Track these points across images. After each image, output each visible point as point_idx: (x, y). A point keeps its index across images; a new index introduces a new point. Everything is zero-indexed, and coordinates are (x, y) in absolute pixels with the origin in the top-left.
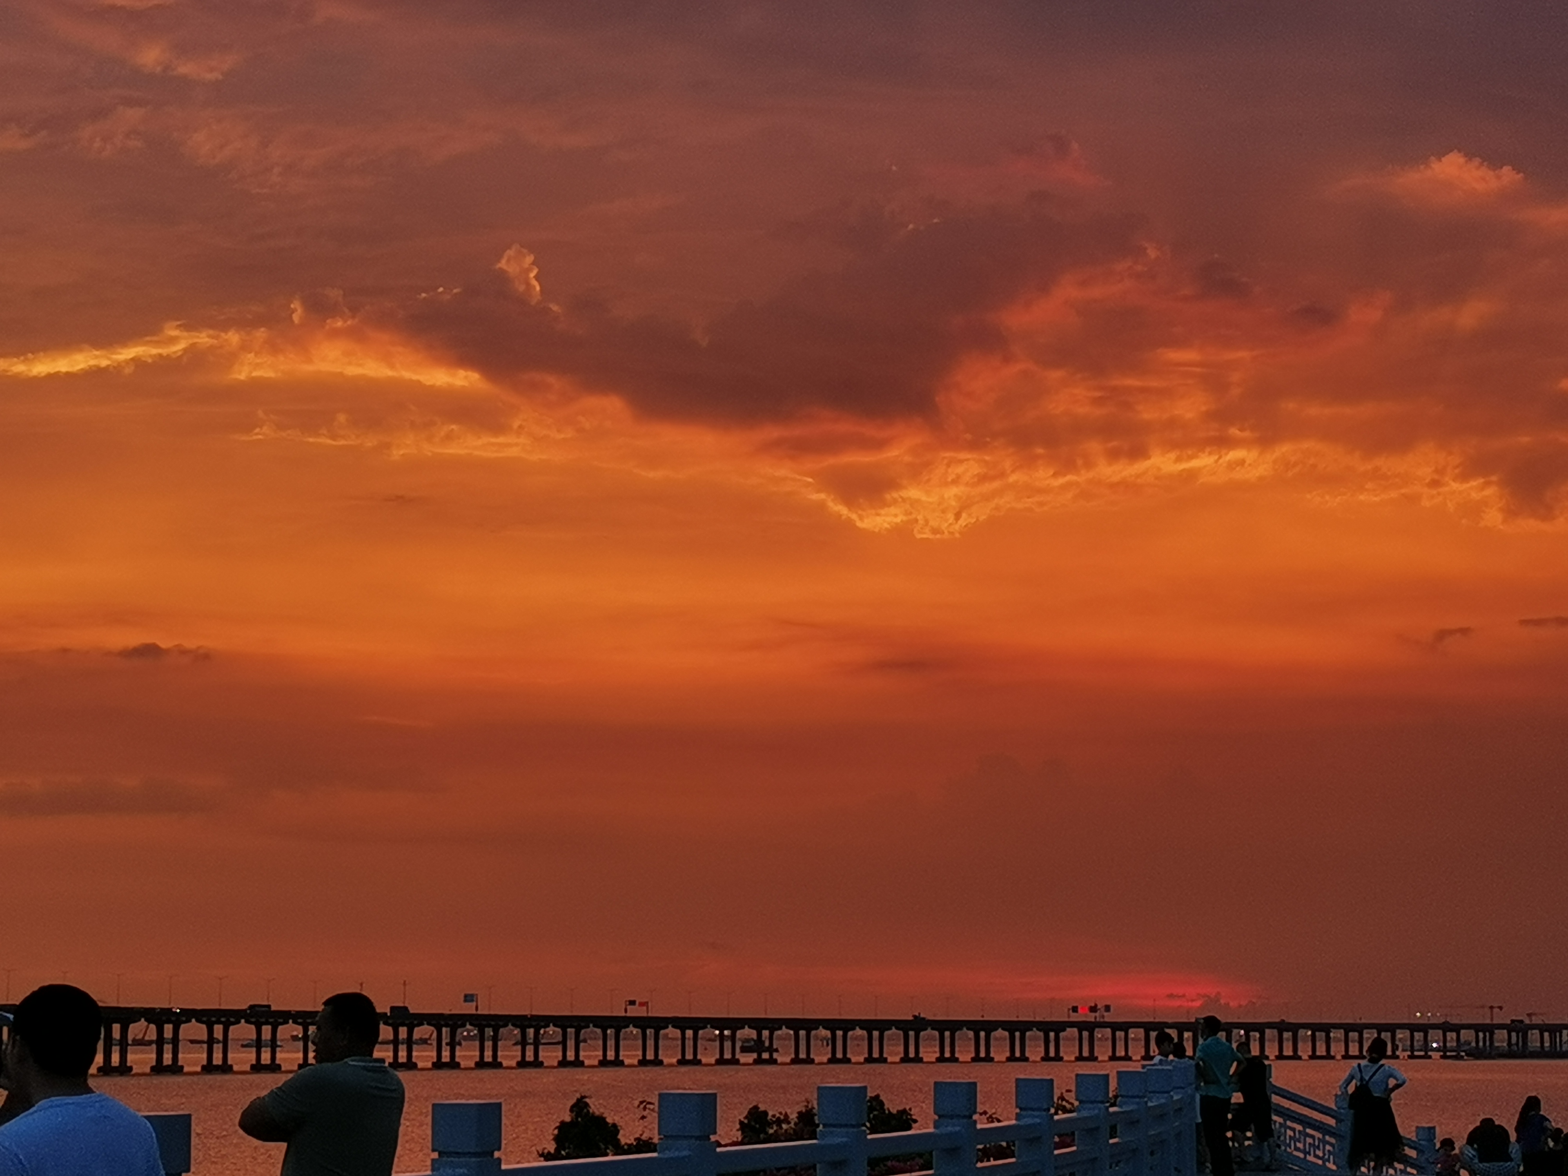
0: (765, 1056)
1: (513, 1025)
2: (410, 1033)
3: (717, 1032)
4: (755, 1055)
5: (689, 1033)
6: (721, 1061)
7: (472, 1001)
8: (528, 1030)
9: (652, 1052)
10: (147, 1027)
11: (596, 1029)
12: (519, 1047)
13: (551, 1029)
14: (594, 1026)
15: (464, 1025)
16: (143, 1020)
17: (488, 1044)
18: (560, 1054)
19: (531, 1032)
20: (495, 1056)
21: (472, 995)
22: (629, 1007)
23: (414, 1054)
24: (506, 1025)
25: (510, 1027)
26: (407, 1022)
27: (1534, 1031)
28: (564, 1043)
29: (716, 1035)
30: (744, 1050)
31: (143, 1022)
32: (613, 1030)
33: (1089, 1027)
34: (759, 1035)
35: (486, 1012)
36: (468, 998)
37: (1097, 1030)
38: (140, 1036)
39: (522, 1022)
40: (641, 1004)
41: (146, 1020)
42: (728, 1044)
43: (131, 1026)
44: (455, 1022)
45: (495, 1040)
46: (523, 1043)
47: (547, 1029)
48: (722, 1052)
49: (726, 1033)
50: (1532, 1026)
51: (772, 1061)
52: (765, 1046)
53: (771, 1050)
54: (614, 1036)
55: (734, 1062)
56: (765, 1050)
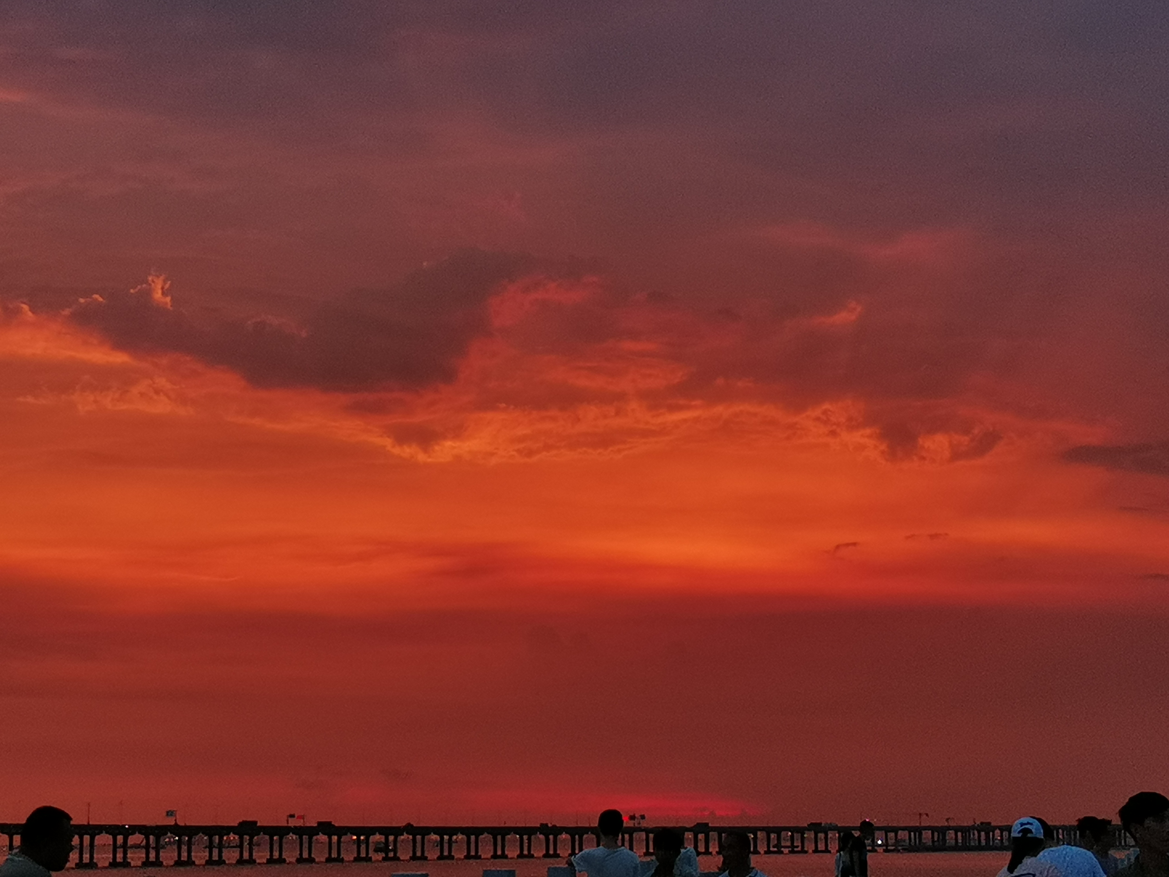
0: (391, 854)
1: (202, 833)
2: (125, 840)
3: (355, 837)
4: (384, 854)
5: (335, 838)
6: (358, 859)
7: (172, 815)
8: (213, 837)
9: (307, 852)
11: (265, 836)
12: (207, 850)
13: (231, 836)
14: (264, 834)
15: (166, 834)
17: (184, 848)
19: (216, 838)
20: (189, 855)
21: (172, 811)
22: (290, 819)
23: (129, 855)
24: (197, 834)
25: (200, 835)
26: (122, 832)
27: (950, 831)
28: (241, 846)
29: (353, 840)
30: (377, 850)
32: (278, 837)
34: (387, 839)
35: (183, 824)
36: (169, 813)
37: (635, 833)
39: (210, 831)
40: (301, 817)
42: (363, 847)
44: (159, 831)
45: (189, 844)
46: (210, 847)
47: (228, 835)
48: (359, 852)
49: (362, 838)
50: (949, 828)
51: (396, 858)
52: (390, 848)
53: (395, 850)
54: (278, 841)
55: (368, 859)
56: (391, 850)
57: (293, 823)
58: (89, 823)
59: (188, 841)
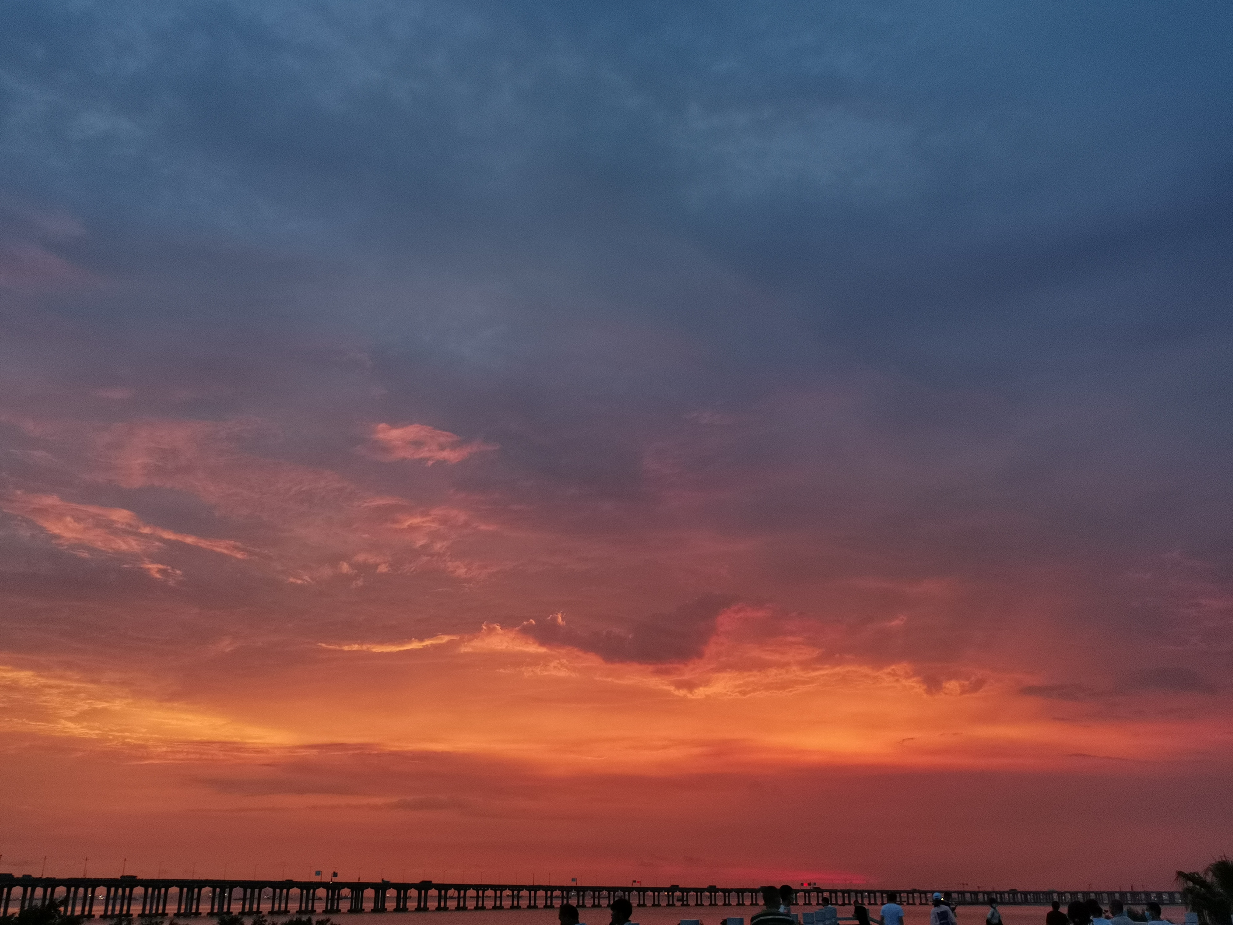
0: (685, 903)
1: (590, 890)
2: (552, 894)
3: (666, 893)
4: (681, 903)
5: (656, 894)
6: (668, 905)
7: (575, 881)
8: (596, 892)
9: (643, 901)
10: (454, 892)
11: (621, 892)
12: (592, 899)
13: (604, 892)
14: (621, 891)
15: (572, 891)
16: (453, 889)
17: (581, 898)
18: (608, 902)
19: (597, 893)
20: (583, 902)
21: (575, 879)
22: (633, 883)
23: (553, 902)
24: (587, 891)
25: (589, 891)
26: (550, 889)
27: (981, 894)
28: (609, 898)
29: (666, 895)
30: (678, 900)
31: (453, 890)
32: (628, 892)
33: (808, 892)
34: (683, 894)
35: (580, 885)
36: (573, 880)
37: (811, 893)
38: (452, 895)
39: (594, 889)
40: (638, 882)
41: (454, 889)
42: (671, 898)
43: (449, 891)
44: (568, 889)
45: (583, 896)
46: (594, 897)
47: (603, 892)
48: (669, 901)
49: (670, 893)
50: (980, 892)
51: (688, 905)
52: (685, 899)
53: (687, 901)
54: (628, 895)
55: (673, 905)
56: (685, 900)
57: (636, 885)
58: (533, 884)
59: (583, 894)
